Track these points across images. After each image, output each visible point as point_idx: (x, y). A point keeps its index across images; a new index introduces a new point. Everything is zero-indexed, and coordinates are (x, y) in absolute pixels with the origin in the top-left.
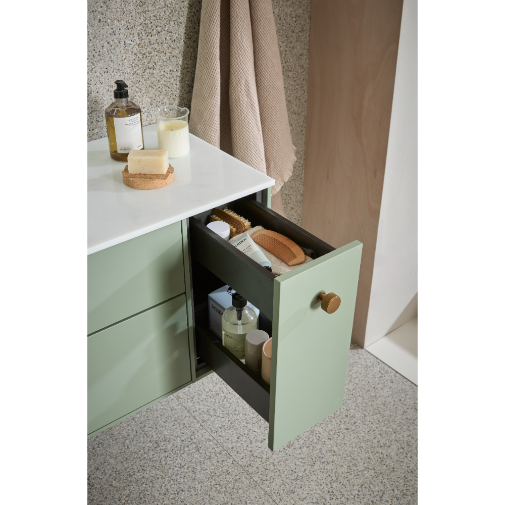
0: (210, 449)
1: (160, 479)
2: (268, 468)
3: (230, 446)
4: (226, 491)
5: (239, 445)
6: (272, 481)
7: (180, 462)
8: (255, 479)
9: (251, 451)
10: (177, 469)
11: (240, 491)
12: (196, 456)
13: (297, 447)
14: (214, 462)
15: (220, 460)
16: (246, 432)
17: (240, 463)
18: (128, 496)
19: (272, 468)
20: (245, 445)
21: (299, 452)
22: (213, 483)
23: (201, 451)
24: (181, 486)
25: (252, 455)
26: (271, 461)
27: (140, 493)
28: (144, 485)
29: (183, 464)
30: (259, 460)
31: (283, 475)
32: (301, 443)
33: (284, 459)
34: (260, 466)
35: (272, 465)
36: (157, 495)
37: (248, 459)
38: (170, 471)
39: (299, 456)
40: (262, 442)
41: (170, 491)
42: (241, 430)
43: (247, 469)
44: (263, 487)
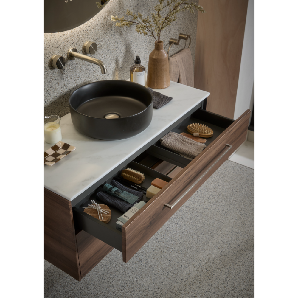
0: (185, 210)
1: (170, 224)
2: (212, 211)
3: (192, 207)
4: (200, 223)
5: (196, 206)
6: (216, 215)
7: (175, 217)
8: (210, 216)
9: (202, 207)
10: (175, 219)
11: (206, 222)
12: (180, 213)
13: (220, 202)
14: (189, 214)
15: (191, 212)
16: (196, 200)
17: (200, 212)
18: (161, 233)
19: (214, 211)
20: (198, 205)
21: (221, 203)
22: (193, 221)
23: (181, 211)
24: (181, 224)
25: (203, 208)
26: (212, 209)
27: (165, 231)
28: (165, 228)
29: (177, 217)
30: (207, 209)
31: (220, 213)
32: (221, 200)
33: (217, 207)
34: (209, 211)
35: (213, 210)
36: (173, 230)
37: (202, 210)
38: (173, 220)
39: (222, 205)
40: (204, 203)
41: (177, 227)
42: (193, 200)
43: (204, 213)
44: (214, 218)
